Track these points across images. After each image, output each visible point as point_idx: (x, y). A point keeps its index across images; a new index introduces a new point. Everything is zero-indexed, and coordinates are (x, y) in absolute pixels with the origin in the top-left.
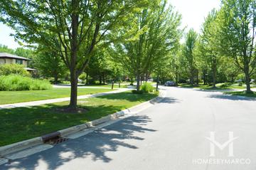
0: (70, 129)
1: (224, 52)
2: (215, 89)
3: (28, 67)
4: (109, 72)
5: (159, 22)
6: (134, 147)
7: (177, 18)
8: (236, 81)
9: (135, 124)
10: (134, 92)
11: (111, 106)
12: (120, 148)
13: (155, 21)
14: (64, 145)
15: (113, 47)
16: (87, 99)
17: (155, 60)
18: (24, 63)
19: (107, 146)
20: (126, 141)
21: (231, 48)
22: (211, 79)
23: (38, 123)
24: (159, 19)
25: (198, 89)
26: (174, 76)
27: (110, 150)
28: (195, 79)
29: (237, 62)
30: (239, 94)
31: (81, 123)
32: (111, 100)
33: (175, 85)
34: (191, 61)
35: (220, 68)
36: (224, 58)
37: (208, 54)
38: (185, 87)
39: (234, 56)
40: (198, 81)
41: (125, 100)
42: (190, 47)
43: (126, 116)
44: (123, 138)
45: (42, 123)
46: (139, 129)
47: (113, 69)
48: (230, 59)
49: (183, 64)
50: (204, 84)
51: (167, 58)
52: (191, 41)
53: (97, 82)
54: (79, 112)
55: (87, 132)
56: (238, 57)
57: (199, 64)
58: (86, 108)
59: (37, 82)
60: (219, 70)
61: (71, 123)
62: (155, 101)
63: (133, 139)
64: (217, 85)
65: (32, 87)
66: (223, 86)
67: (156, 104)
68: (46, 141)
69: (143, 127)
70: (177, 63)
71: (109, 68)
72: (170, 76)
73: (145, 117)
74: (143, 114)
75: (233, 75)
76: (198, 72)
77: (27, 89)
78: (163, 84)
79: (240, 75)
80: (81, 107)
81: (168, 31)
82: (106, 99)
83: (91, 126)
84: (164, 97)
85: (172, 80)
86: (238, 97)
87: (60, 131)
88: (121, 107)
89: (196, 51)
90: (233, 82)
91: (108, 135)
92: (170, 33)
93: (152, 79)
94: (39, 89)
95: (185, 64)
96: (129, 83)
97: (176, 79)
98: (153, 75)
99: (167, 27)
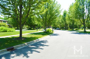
0: (18, 45)
1: (76, 18)
2: (73, 30)
3: (8, 24)
4: (36, 25)
5: (53, 7)
6: (39, 52)
7: (59, 6)
8: (81, 28)
9: (42, 43)
10: (44, 32)
11: (35, 37)
12: (34, 52)
13: (51, 7)
14: (14, 52)
15: (37, 16)
16: (27, 35)
17: (52, 21)
18: (6, 23)
19: (29, 52)
20: (37, 50)
21: (79, 16)
22: (72, 27)
23: (6, 44)
24: (53, 6)
25: (68, 30)
26: (59, 26)
27: (30, 53)
28: (67, 27)
29: (81, 21)
30: (81, 32)
31: (22, 43)
32: (36, 35)
33: (60, 29)
34: (65, 21)
35: (75, 23)
36: (76, 20)
37: (71, 18)
38: (63, 30)
39: (80, 19)
40: (68, 28)
41: (41, 35)
42: (65, 16)
43: (40, 41)
44: (36, 49)
45: (8, 44)
46: (43, 45)
47: (38, 24)
48: (78, 20)
49: (62, 22)
50: (70, 29)
51: (56, 20)
52: (65, 14)
53: (32, 29)
54: (23, 39)
55: (24, 47)
56: (81, 19)
57: (68, 22)
58: (25, 38)
59: (10, 29)
60: (75, 24)
61: (18, 44)
62: (51, 35)
63: (40, 49)
64: (74, 29)
65: (8, 31)
66: (76, 29)
67: (52, 36)
68: (8, 50)
69: (45, 44)
70: (60, 22)
71: (36, 24)
72: (58, 26)
73: (46, 41)
74: (46, 40)
75: (80, 26)
76: (68, 25)
77: (6, 31)
78: (55, 29)
79: (82, 26)
80: (24, 38)
81: (56, 11)
82: (34, 35)
83: (26, 44)
84: (55, 33)
85: (59, 27)
86: (81, 33)
87: (14, 46)
88: (38, 37)
89: (67, 18)
90: (80, 28)
91: (31, 47)
92: (57, 11)
93: (52, 28)
94: (10, 31)
95: (63, 22)
96: (44, 29)
97: (60, 27)
98: (52, 26)
99: (56, 9)
